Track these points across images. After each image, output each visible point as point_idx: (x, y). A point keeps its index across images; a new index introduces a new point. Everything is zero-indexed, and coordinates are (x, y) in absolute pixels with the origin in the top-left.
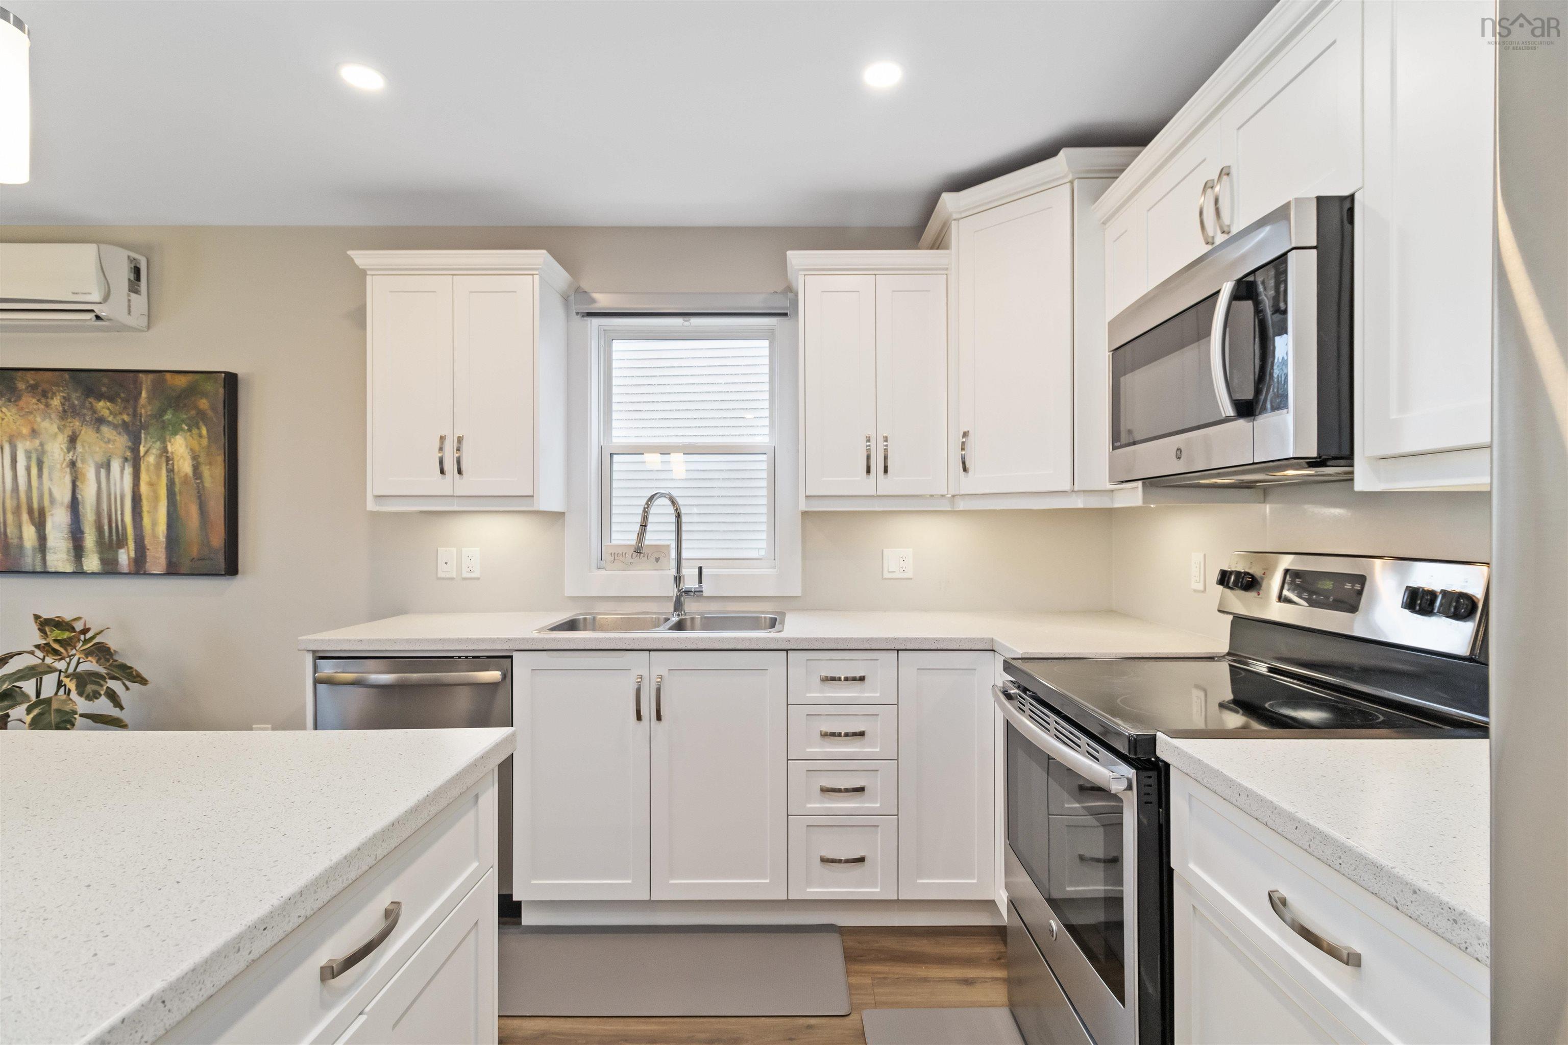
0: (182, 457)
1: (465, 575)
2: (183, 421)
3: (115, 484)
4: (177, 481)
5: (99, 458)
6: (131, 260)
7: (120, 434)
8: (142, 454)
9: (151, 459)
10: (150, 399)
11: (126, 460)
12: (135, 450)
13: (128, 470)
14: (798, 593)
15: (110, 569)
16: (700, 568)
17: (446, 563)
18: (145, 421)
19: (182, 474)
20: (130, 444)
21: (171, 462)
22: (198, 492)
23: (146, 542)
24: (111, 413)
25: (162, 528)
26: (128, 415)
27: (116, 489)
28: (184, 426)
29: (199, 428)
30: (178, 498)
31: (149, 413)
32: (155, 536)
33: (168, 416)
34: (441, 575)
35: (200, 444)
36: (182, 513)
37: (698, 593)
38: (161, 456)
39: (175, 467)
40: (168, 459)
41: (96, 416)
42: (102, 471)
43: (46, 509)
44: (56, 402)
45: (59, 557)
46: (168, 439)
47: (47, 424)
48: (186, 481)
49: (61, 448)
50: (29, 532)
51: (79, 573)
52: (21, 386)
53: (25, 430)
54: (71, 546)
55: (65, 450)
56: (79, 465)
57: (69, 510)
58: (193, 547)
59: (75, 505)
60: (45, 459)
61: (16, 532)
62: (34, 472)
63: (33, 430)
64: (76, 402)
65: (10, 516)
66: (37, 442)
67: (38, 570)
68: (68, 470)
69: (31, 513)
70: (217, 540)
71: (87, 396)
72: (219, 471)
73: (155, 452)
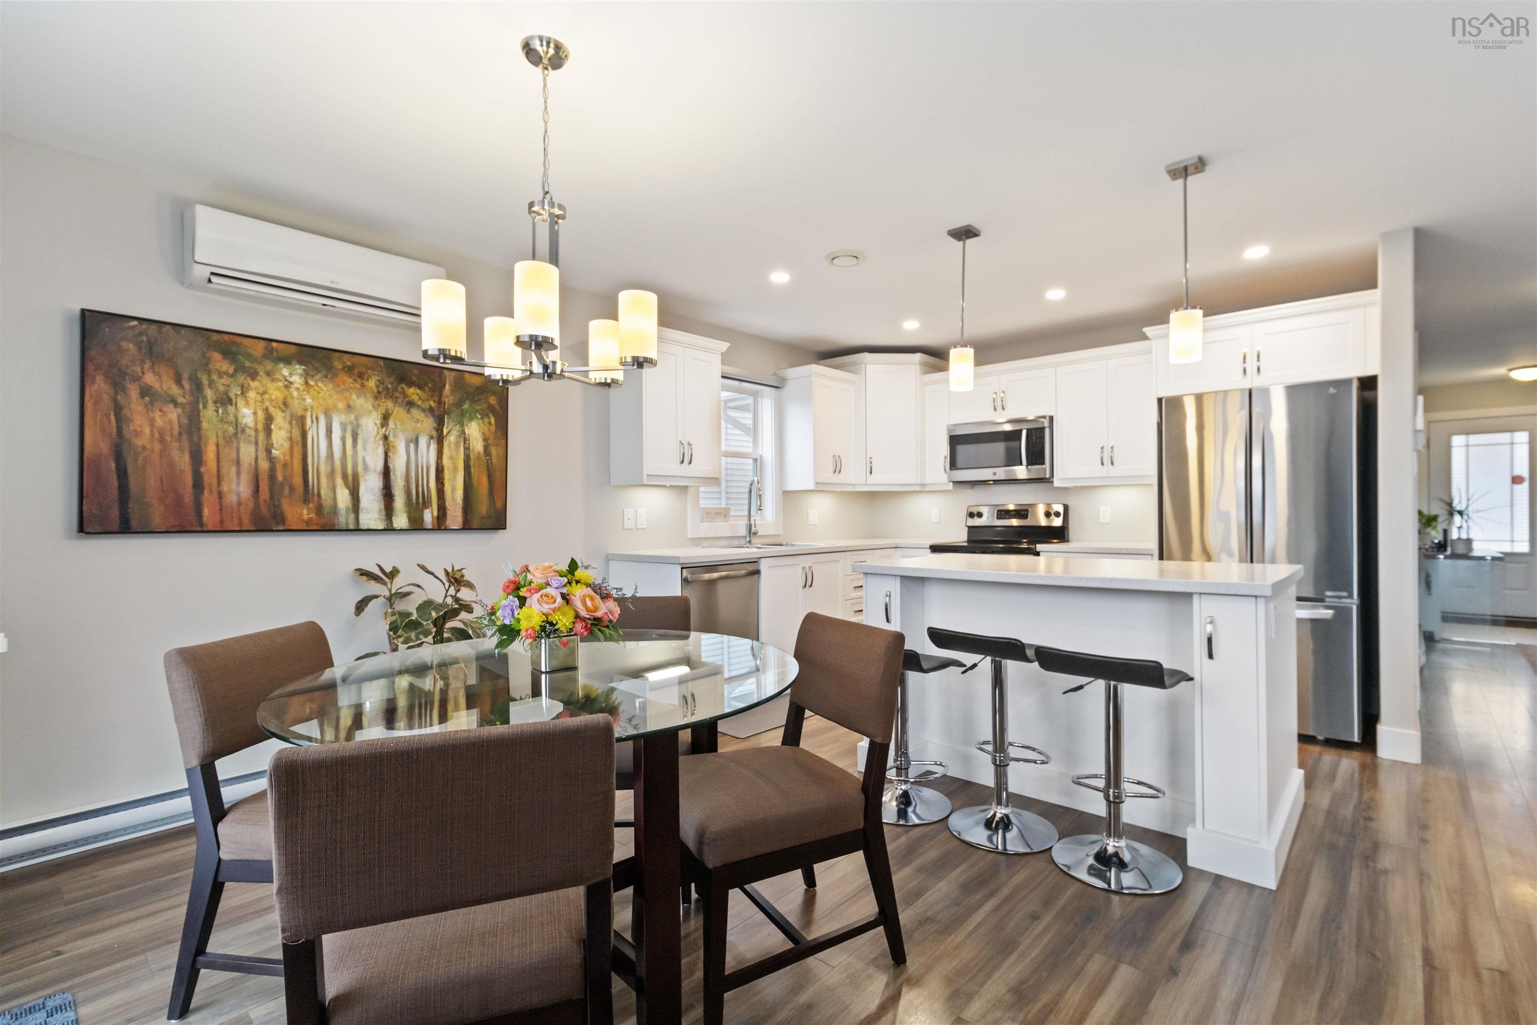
0: (476, 438)
1: (639, 526)
2: (477, 411)
3: (422, 457)
4: (472, 456)
5: (409, 434)
7: (427, 416)
8: (445, 434)
9: (451, 438)
10: (452, 391)
11: (432, 437)
12: (439, 430)
13: (434, 446)
14: (781, 533)
15: (416, 526)
18: (448, 408)
19: (476, 452)
20: (435, 425)
21: (467, 442)
22: (488, 466)
23: (447, 504)
24: (420, 399)
25: (459, 493)
26: (434, 401)
27: (423, 461)
28: (478, 415)
29: (489, 418)
30: (472, 470)
31: (451, 402)
32: (453, 498)
33: (466, 406)
35: (489, 430)
36: (475, 480)
38: (460, 436)
39: (471, 446)
40: (465, 440)
41: (407, 399)
42: (412, 446)
43: (360, 475)
44: (372, 383)
45: (371, 515)
46: (465, 424)
47: (363, 403)
48: (478, 457)
49: (375, 424)
50: (343, 497)
51: (389, 529)
52: (338, 365)
53: (341, 405)
54: (382, 506)
55: (379, 426)
56: (391, 438)
57: (381, 476)
58: (483, 507)
59: (386, 473)
60: (360, 432)
61: (331, 494)
62: (349, 442)
63: (349, 407)
64: (390, 386)
65: (324, 481)
66: (352, 417)
67: (351, 527)
68: (381, 442)
69: (345, 477)
70: (500, 503)
71: (400, 382)
72: (503, 451)
73: (454, 432)
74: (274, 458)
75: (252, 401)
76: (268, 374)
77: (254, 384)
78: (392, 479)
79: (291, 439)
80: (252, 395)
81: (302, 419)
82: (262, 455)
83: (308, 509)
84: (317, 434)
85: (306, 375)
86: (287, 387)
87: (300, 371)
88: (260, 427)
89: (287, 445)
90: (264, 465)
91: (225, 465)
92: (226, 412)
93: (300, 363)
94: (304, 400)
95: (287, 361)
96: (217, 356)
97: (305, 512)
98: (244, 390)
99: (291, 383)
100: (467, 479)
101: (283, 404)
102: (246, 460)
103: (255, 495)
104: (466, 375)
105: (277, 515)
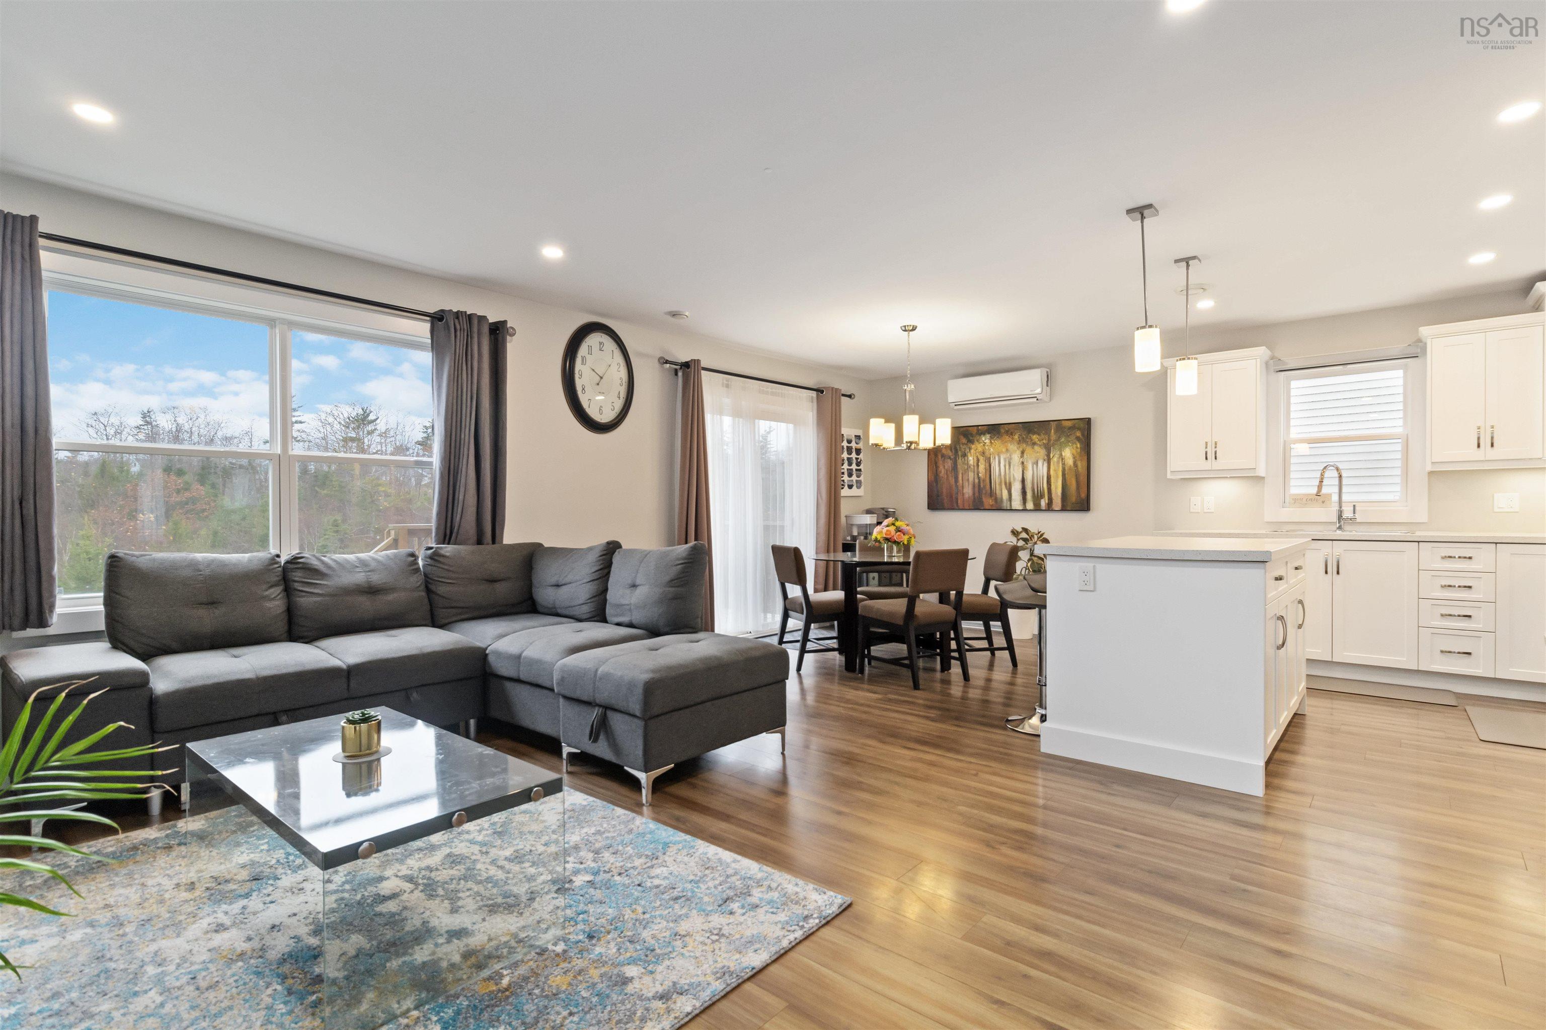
0: (1069, 458)
1: (1206, 511)
2: (1069, 441)
3: (1040, 471)
4: (1066, 468)
5: (1034, 460)
6: (1047, 372)
7: (1042, 449)
8: (1051, 457)
9: (1055, 459)
10: (1055, 433)
11: (1045, 460)
12: (1048, 455)
13: (1046, 465)
14: (1424, 519)
15: (1037, 508)
16: (1354, 506)
17: (1195, 505)
18: (1053, 443)
19: (1069, 466)
20: (1046, 453)
21: (1064, 460)
22: (1076, 473)
23: (1053, 496)
24: (1039, 441)
25: (1060, 490)
26: (1046, 440)
27: (1040, 473)
28: (1069, 443)
29: (1076, 444)
30: (1067, 476)
31: (1055, 439)
32: (1056, 493)
33: (1063, 440)
34: (1191, 511)
35: (1077, 451)
36: (1068, 483)
37: (1352, 520)
38: (1059, 458)
39: (1066, 462)
40: (1062, 459)
41: (1032, 442)
42: (1035, 465)
43: (1012, 483)
44: (1016, 437)
45: (1017, 503)
46: (1063, 450)
47: (1013, 447)
48: (1070, 468)
49: (1018, 457)
50: (1005, 493)
51: (1025, 510)
52: (1002, 431)
53: (1004, 450)
54: (1021, 498)
55: (1020, 458)
56: (1025, 463)
57: (1021, 483)
58: (1073, 498)
59: (1023, 481)
60: (1012, 462)
61: (1000, 492)
62: (1007, 467)
63: (1007, 450)
64: (1024, 436)
65: (997, 486)
66: (1009, 455)
67: (1009, 509)
68: (1021, 466)
69: (1006, 484)
70: (1083, 495)
71: (1029, 433)
72: (1085, 463)
73: (1057, 456)
74: (980, 477)
75: (973, 454)
76: (978, 441)
77: (973, 446)
78: (1026, 484)
79: (985, 469)
80: (972, 451)
81: (990, 458)
82: (976, 476)
84: (995, 464)
85: (991, 438)
86: (984, 445)
88: (975, 465)
89: (984, 471)
90: (977, 481)
91: (964, 481)
92: (964, 463)
93: (989, 433)
94: (990, 450)
95: (983, 433)
96: (962, 437)
97: (991, 501)
98: (970, 449)
100: (1064, 482)
101: (983, 453)
102: (971, 479)
103: (974, 494)
104: (1063, 422)
105: (981, 502)
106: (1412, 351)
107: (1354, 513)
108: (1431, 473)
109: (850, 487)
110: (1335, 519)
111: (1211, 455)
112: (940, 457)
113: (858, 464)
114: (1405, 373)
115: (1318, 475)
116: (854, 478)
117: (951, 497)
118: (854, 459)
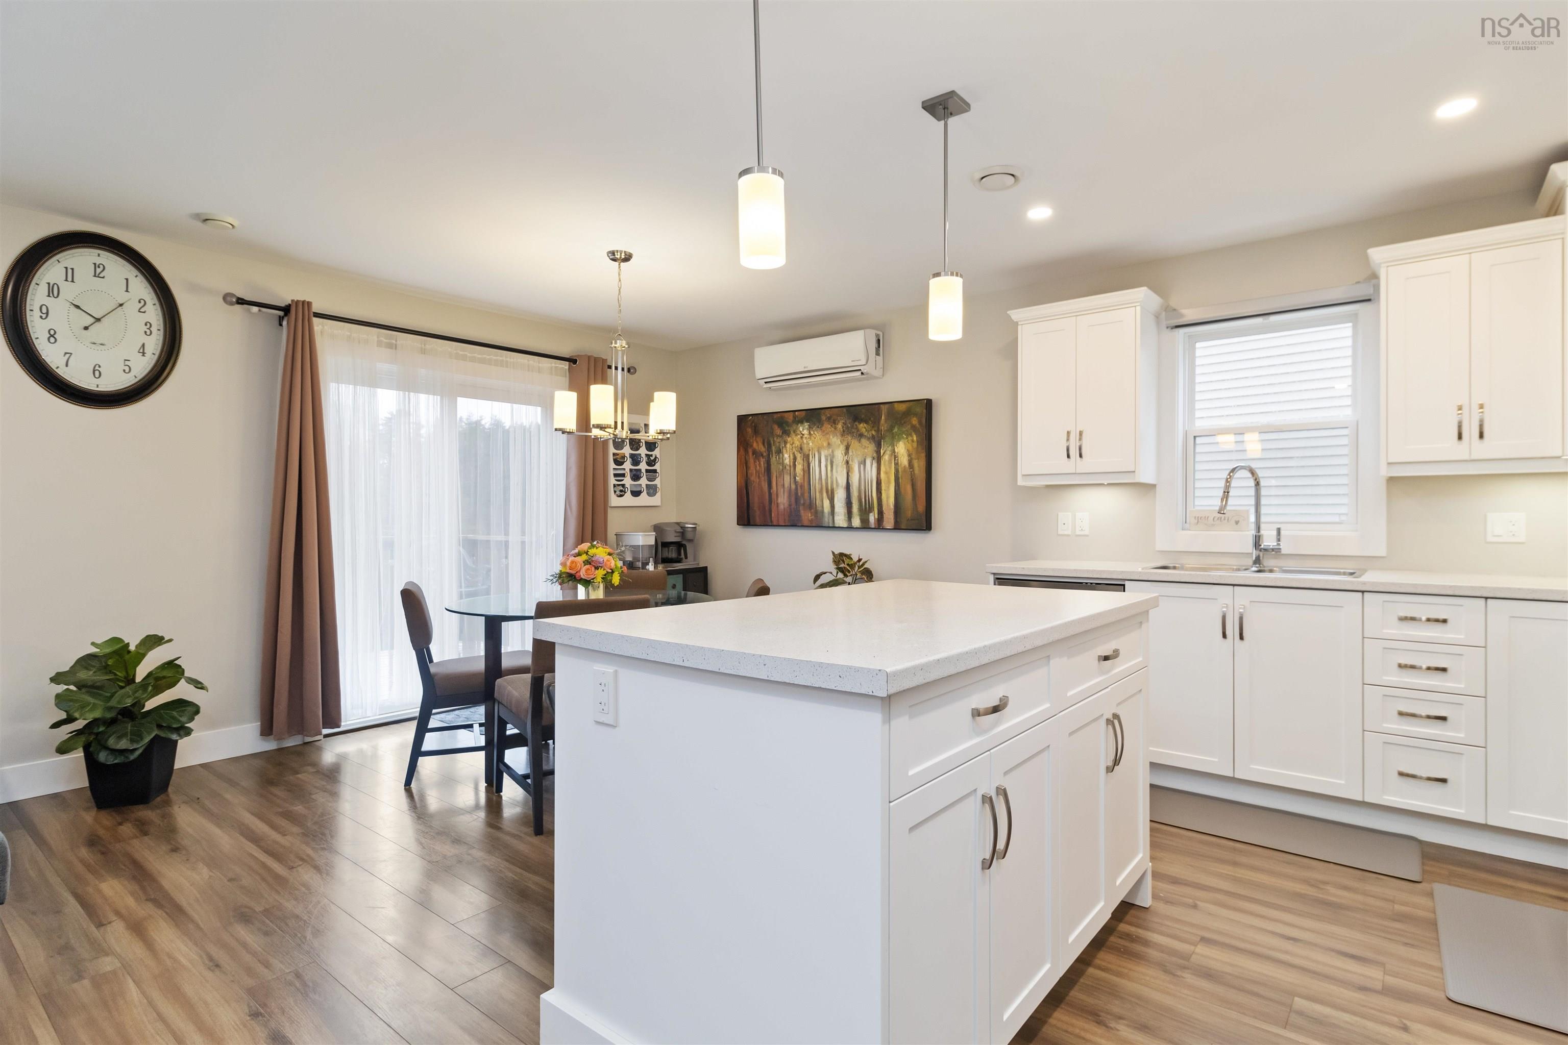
0: (903, 455)
1: (1078, 533)
2: (903, 433)
3: (868, 473)
4: (900, 470)
5: (860, 458)
6: (877, 335)
7: (870, 443)
8: (882, 454)
9: (886, 457)
10: (886, 420)
11: (874, 458)
12: (878, 452)
13: (875, 465)
14: (1382, 552)
15: (865, 526)
16: (1279, 530)
17: (1064, 524)
18: (883, 434)
19: (903, 466)
20: (876, 448)
21: (897, 459)
22: (911, 477)
23: (883, 509)
24: (866, 430)
25: (892, 500)
26: (875, 431)
27: (868, 476)
28: (904, 435)
29: (912, 436)
30: (900, 481)
31: (885, 429)
32: (888, 505)
33: (896, 430)
34: (1060, 532)
35: (912, 446)
36: (902, 490)
37: (1276, 551)
38: (892, 454)
39: (899, 461)
40: (895, 457)
41: (859, 433)
42: (862, 466)
43: (835, 490)
44: (840, 426)
45: (840, 518)
46: (895, 444)
47: (836, 440)
48: (904, 470)
49: (842, 454)
50: (827, 503)
51: (850, 528)
52: (824, 418)
53: (825, 444)
54: (846, 511)
55: (844, 455)
56: (850, 463)
57: (845, 490)
58: (908, 510)
59: (848, 487)
60: (834, 460)
61: (821, 503)
62: (829, 468)
63: (829, 444)
64: (849, 425)
65: (818, 494)
66: (831, 451)
67: (831, 525)
68: (845, 466)
69: (827, 492)
70: (921, 508)
71: (855, 421)
72: (923, 463)
73: (888, 452)
74: (797, 482)
75: (788, 450)
76: (794, 432)
77: (789, 439)
78: (851, 492)
79: (803, 470)
80: (788, 445)
81: (808, 455)
82: (792, 480)
83: (811, 513)
84: (814, 464)
85: (810, 428)
86: (802, 438)
87: (807, 427)
88: (792, 464)
89: (802, 473)
90: (793, 487)
91: (779, 487)
92: (779, 458)
93: (807, 421)
94: (809, 444)
95: (801, 422)
96: (776, 427)
97: (810, 515)
98: (786, 443)
99: (803, 435)
100: (897, 488)
101: (801, 449)
102: (787, 485)
103: (790, 505)
104: (896, 405)
105: (799, 516)
106: (1363, 291)
107: (1279, 540)
108: (1391, 480)
109: (636, 494)
110: (1249, 547)
111: (1074, 452)
112: (750, 453)
113: (651, 462)
114: (1355, 327)
115: (1222, 484)
116: (643, 481)
117: (764, 507)
118: (643, 456)
